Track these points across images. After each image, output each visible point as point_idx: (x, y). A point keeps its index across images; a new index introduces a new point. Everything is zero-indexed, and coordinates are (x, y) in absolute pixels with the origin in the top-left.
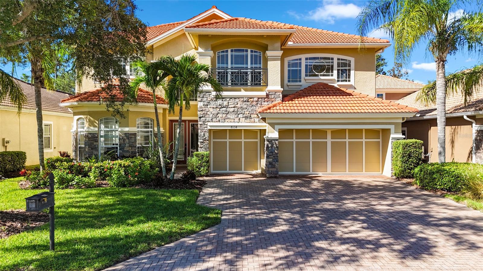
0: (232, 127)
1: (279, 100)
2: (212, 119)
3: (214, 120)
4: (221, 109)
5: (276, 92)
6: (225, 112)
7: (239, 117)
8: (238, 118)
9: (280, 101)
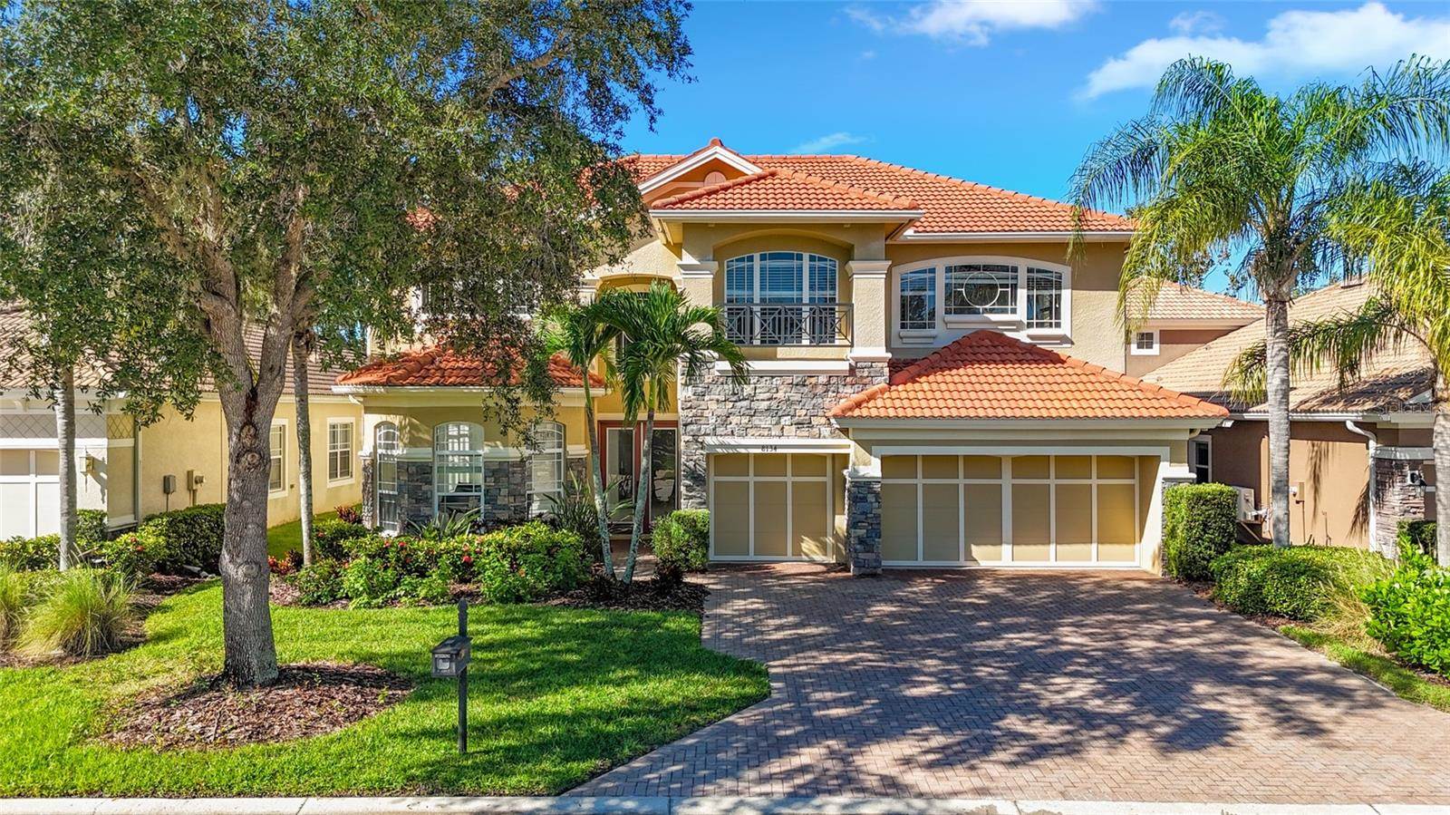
0: (763, 447)
1: (881, 382)
2: (714, 429)
3: (719, 431)
4: (738, 404)
5: (873, 360)
6: (747, 412)
7: (783, 423)
8: (779, 427)
9: (884, 385)
